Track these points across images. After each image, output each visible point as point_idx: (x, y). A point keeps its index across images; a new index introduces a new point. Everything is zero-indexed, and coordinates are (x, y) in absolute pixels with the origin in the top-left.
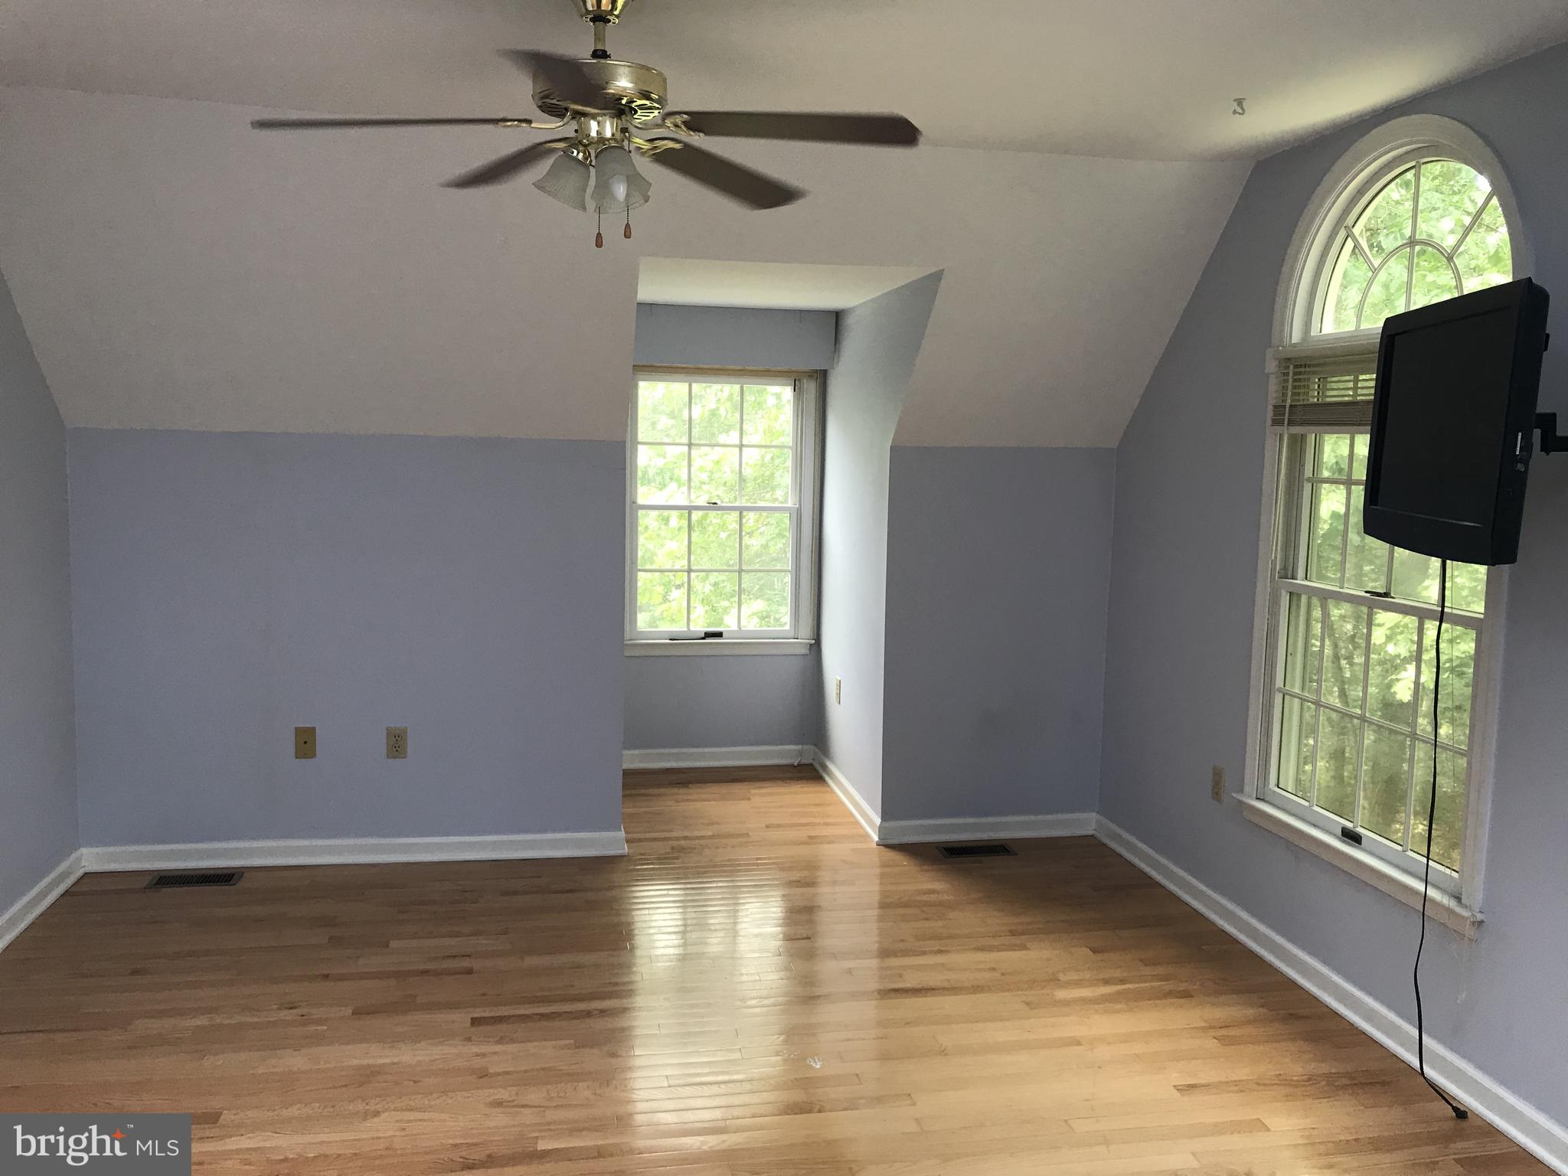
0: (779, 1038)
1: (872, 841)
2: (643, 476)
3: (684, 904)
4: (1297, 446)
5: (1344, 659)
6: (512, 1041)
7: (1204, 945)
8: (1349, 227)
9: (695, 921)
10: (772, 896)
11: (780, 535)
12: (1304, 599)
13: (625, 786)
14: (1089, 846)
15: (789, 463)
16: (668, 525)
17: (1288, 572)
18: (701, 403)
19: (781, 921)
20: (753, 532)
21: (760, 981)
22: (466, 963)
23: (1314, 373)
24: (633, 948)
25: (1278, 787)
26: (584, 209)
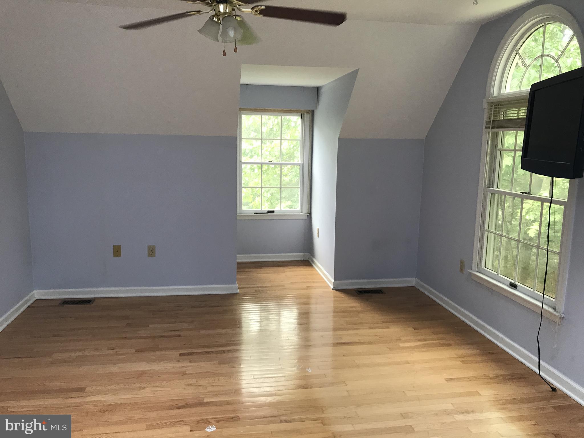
0: (295, 361)
1: (331, 288)
2: (244, 153)
3: (261, 311)
4: (495, 136)
5: (509, 222)
6: (195, 362)
7: (456, 327)
8: (517, 50)
9: (264, 318)
10: (293, 308)
11: (296, 176)
12: (496, 195)
13: (238, 268)
14: (413, 289)
15: (300, 148)
16: (254, 172)
17: (491, 185)
18: (266, 126)
19: (296, 318)
20: (286, 175)
21: (288, 339)
22: (178, 333)
23: (503, 108)
24: (241, 327)
25: (485, 267)
26: (218, 41)
